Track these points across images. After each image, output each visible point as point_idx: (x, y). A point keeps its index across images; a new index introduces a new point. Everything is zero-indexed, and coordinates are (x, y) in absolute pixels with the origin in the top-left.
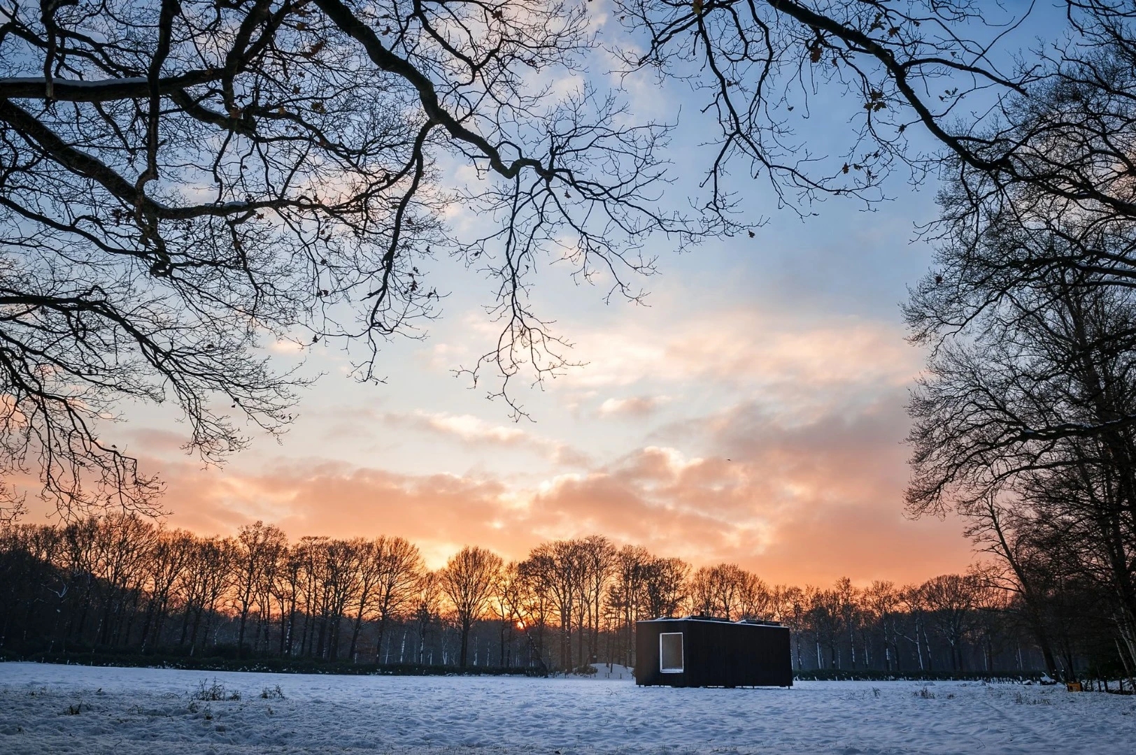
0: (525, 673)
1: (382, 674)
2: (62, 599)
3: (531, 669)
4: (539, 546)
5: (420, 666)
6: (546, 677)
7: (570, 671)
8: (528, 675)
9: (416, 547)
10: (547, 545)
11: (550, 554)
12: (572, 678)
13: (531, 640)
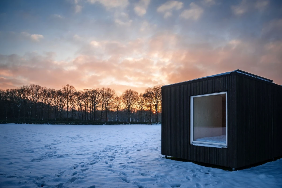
0: (146, 123)
1: (106, 124)
2: (19, 107)
3: (147, 122)
4: (148, 88)
5: (116, 122)
6: (151, 125)
7: (158, 123)
8: (147, 124)
9: (114, 90)
10: (150, 88)
11: (151, 90)
12: (158, 125)
13: (146, 115)
